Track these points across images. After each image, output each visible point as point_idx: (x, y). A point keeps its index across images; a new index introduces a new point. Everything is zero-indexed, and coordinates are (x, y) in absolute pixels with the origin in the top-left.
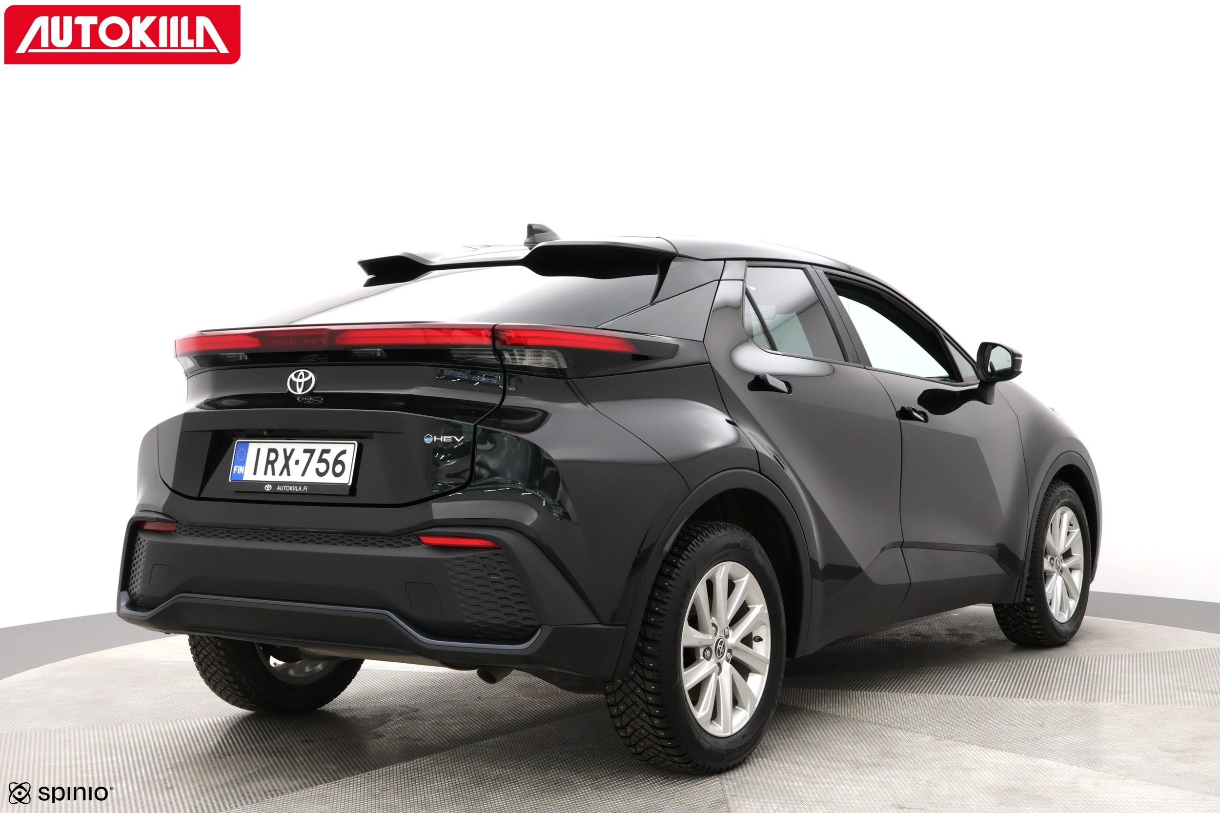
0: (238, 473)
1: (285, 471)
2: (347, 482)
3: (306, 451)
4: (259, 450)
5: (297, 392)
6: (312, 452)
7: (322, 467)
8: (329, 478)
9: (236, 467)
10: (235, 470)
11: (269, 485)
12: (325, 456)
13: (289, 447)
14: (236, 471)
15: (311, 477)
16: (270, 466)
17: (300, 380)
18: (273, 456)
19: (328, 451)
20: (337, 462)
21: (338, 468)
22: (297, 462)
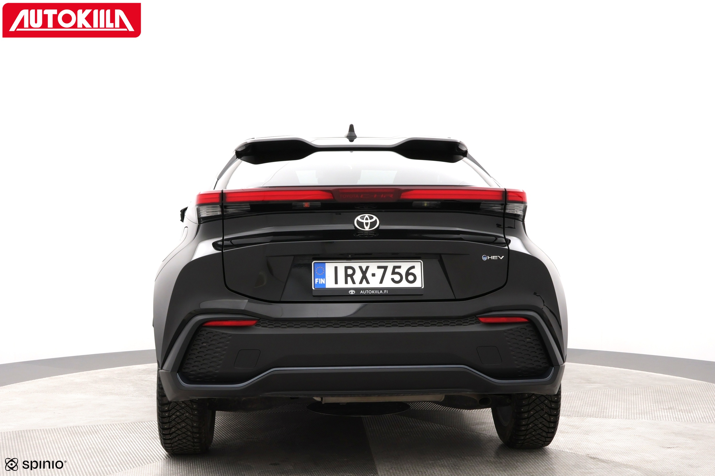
0: (320, 283)
1: (364, 280)
2: (421, 286)
3: (379, 267)
4: (336, 268)
5: (365, 229)
6: (385, 268)
7: (397, 278)
8: (404, 284)
9: (316, 279)
10: (316, 281)
11: (352, 290)
12: (397, 270)
13: (364, 265)
14: (318, 283)
15: (388, 283)
16: (349, 279)
17: (367, 221)
18: (350, 272)
19: (399, 267)
20: (408, 274)
21: (411, 278)
22: (374, 275)
